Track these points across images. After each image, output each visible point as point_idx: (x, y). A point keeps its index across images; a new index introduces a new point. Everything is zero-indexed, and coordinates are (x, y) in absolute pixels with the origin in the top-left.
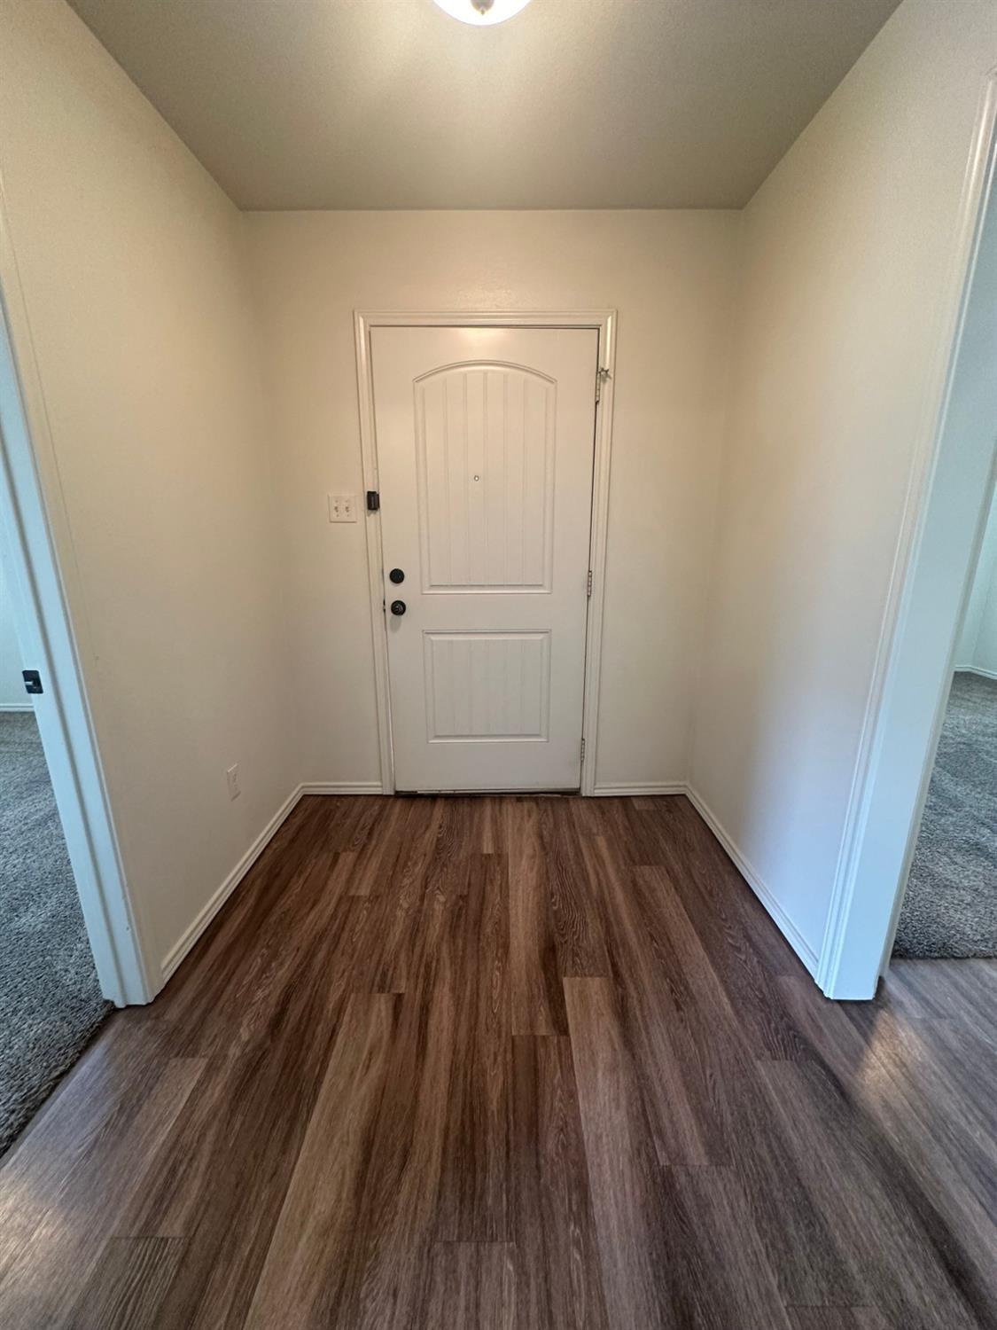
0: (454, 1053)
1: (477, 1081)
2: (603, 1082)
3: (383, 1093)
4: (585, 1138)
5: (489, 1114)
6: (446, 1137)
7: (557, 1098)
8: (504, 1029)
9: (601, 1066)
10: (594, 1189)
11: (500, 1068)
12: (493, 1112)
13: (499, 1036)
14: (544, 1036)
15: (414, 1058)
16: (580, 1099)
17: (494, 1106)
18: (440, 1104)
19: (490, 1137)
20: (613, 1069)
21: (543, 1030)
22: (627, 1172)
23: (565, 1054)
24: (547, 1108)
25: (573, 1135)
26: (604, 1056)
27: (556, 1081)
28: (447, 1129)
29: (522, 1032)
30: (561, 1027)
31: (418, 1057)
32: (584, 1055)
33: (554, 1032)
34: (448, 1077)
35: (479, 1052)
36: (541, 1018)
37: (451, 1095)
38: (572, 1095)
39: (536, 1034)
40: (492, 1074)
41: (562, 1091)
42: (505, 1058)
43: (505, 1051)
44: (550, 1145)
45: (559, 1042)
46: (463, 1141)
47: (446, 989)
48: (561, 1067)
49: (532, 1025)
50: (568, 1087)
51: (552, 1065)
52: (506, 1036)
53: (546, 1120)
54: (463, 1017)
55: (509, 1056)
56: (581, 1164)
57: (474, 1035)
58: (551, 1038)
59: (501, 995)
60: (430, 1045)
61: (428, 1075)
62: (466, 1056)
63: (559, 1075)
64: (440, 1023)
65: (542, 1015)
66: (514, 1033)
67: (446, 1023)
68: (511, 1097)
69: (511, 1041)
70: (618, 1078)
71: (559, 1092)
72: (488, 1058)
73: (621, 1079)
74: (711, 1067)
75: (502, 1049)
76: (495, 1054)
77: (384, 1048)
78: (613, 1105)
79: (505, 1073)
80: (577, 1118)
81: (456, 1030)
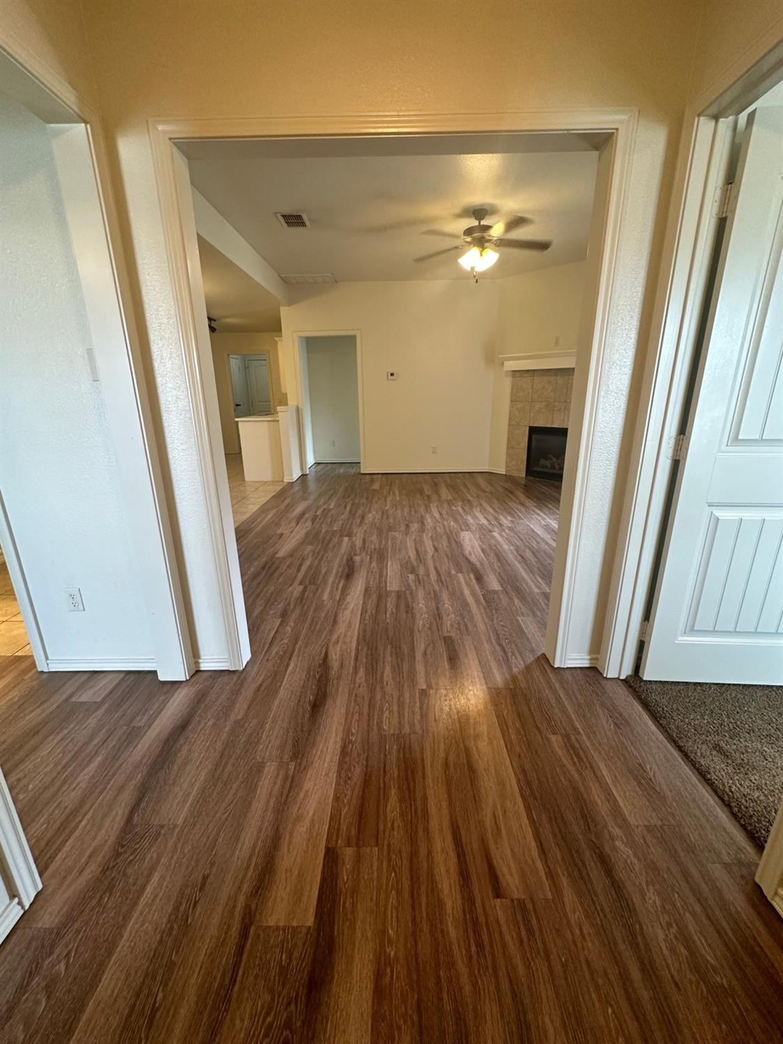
0: (428, 829)
1: (406, 807)
2: (311, 807)
3: (475, 800)
4: (335, 775)
5: (396, 786)
6: (424, 774)
7: (347, 797)
8: (385, 853)
9: (307, 822)
10: (338, 752)
11: (389, 818)
12: (394, 787)
13: (389, 845)
14: (349, 846)
15: (461, 826)
16: (332, 796)
17: (393, 792)
18: (432, 791)
19: (396, 774)
20: (299, 818)
21: (349, 853)
22: (316, 758)
23: (334, 831)
24: (356, 791)
25: (343, 776)
26: (302, 828)
27: (347, 808)
28: (424, 778)
29: (368, 850)
30: (331, 856)
31: (458, 826)
32: (319, 829)
33: (339, 851)
34: (429, 810)
35: (407, 831)
36: (348, 867)
37: (425, 798)
38: (336, 798)
39: (356, 849)
40: (395, 813)
41: (344, 802)
42: (385, 826)
43: (384, 831)
44: (358, 771)
45: (337, 841)
46: (413, 772)
47: (449, 905)
48: (340, 819)
49: (358, 858)
50: (338, 804)
51: (347, 820)
52: (383, 846)
53: (359, 783)
54: (425, 865)
55: (381, 828)
56: (341, 763)
57: (412, 847)
58: (343, 845)
59: (387, 897)
60: (449, 838)
61: (445, 811)
62: (417, 828)
63: (343, 813)
64: (446, 860)
65: (347, 869)
66: (376, 849)
67: (439, 858)
68: (382, 797)
69: (379, 842)
70: (298, 811)
71: (346, 801)
72: (399, 826)
73: (296, 810)
74: (221, 818)
75: (387, 833)
76: (393, 829)
77: (489, 835)
78: (310, 794)
79: (385, 816)
80: (338, 784)
81: (430, 852)
